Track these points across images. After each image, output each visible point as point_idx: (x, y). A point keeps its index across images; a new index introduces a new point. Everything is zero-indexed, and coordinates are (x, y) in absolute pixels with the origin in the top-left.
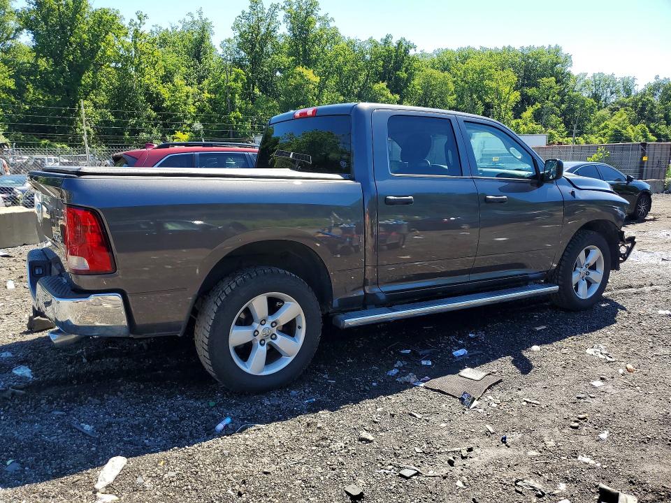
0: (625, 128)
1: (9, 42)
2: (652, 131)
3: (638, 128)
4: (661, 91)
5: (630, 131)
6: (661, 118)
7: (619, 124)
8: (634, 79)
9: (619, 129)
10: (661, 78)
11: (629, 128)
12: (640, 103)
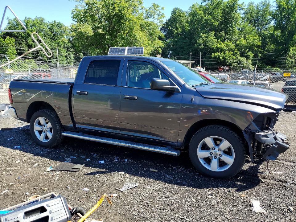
1: (267, 26)
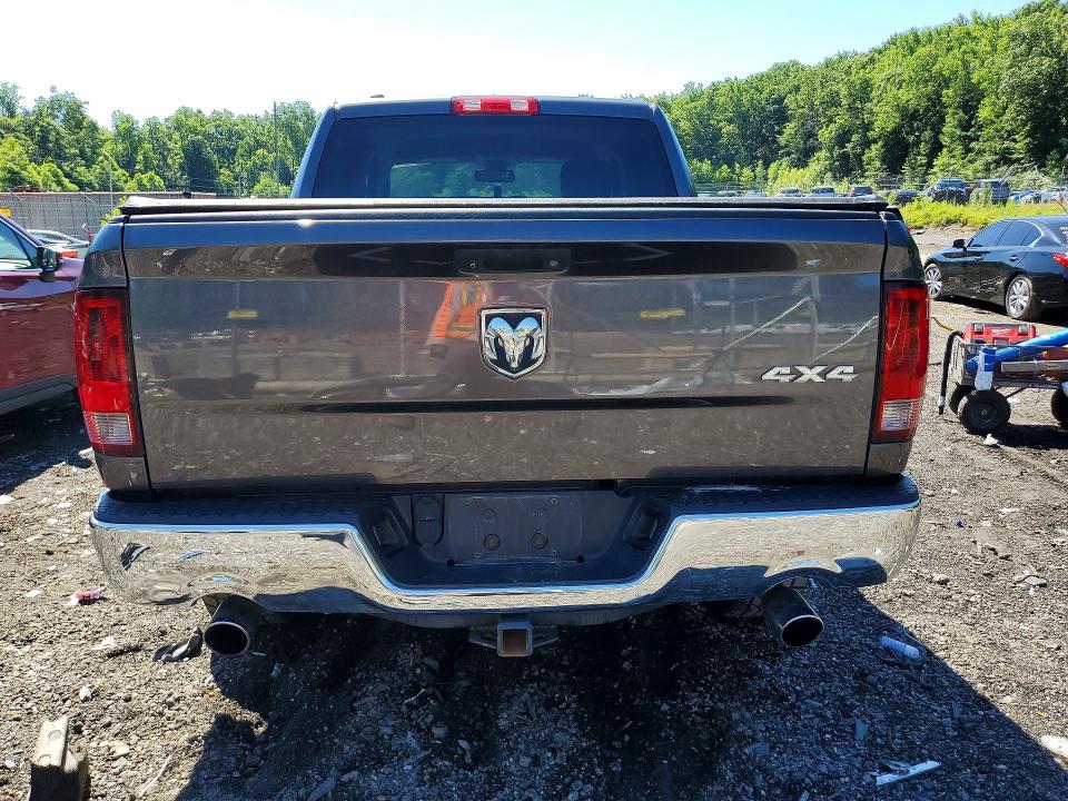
0: (25, 169)
2: (67, 175)
3: (45, 168)
4: (64, 111)
5: (35, 173)
6: (75, 155)
7: (13, 160)
8: (15, 87)
9: (16, 169)
10: (61, 91)
11: (30, 168)
12: (37, 129)
